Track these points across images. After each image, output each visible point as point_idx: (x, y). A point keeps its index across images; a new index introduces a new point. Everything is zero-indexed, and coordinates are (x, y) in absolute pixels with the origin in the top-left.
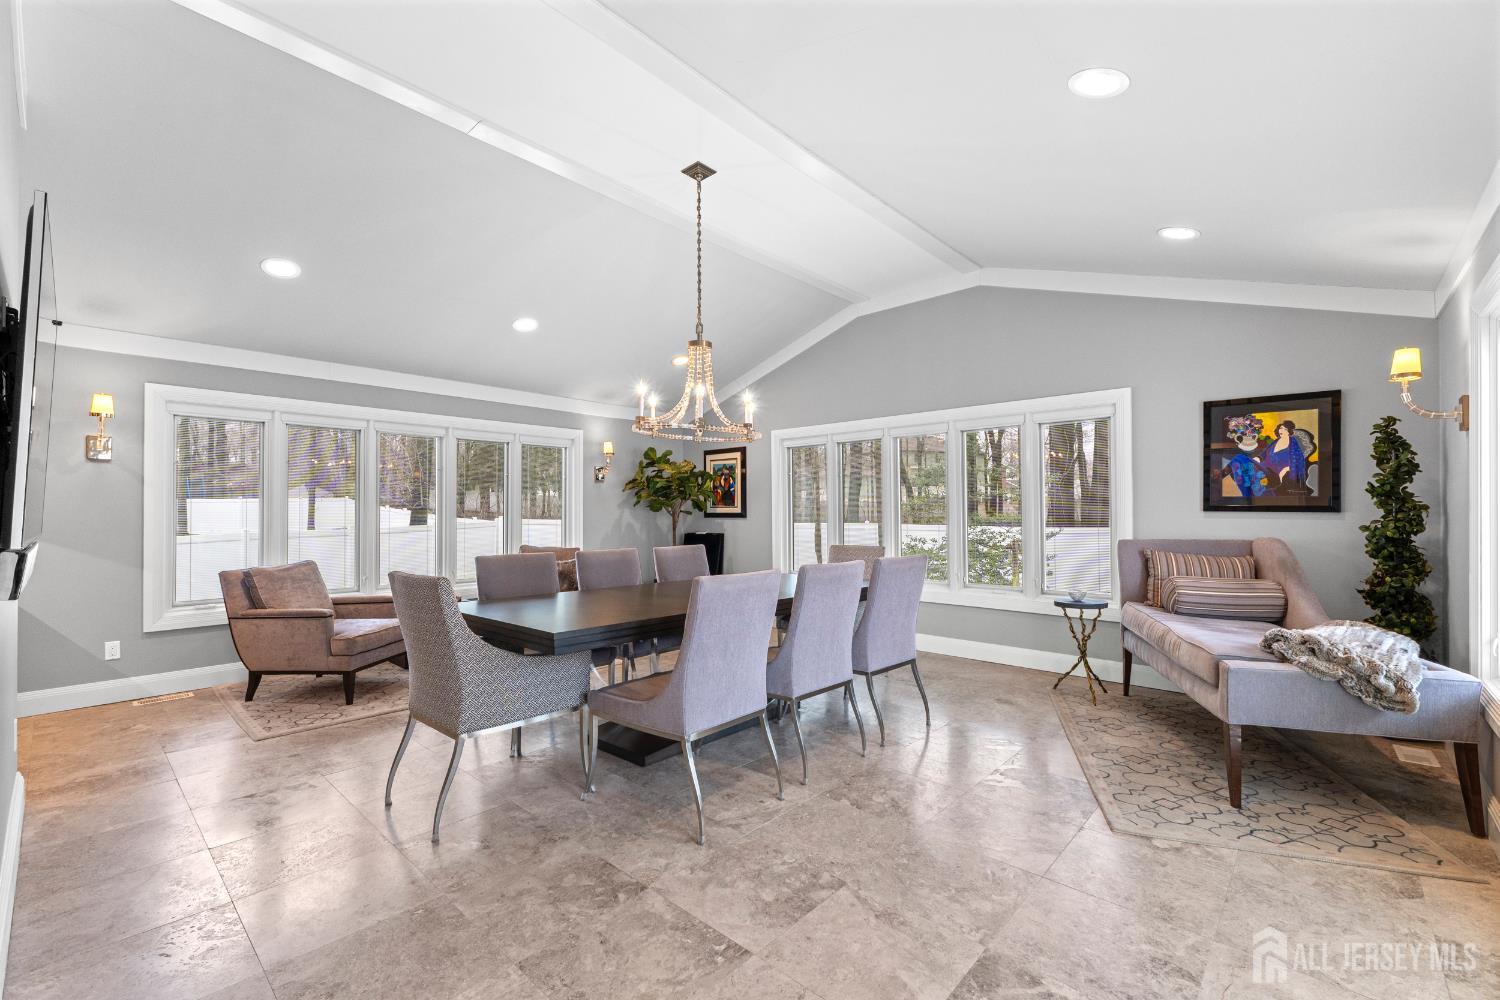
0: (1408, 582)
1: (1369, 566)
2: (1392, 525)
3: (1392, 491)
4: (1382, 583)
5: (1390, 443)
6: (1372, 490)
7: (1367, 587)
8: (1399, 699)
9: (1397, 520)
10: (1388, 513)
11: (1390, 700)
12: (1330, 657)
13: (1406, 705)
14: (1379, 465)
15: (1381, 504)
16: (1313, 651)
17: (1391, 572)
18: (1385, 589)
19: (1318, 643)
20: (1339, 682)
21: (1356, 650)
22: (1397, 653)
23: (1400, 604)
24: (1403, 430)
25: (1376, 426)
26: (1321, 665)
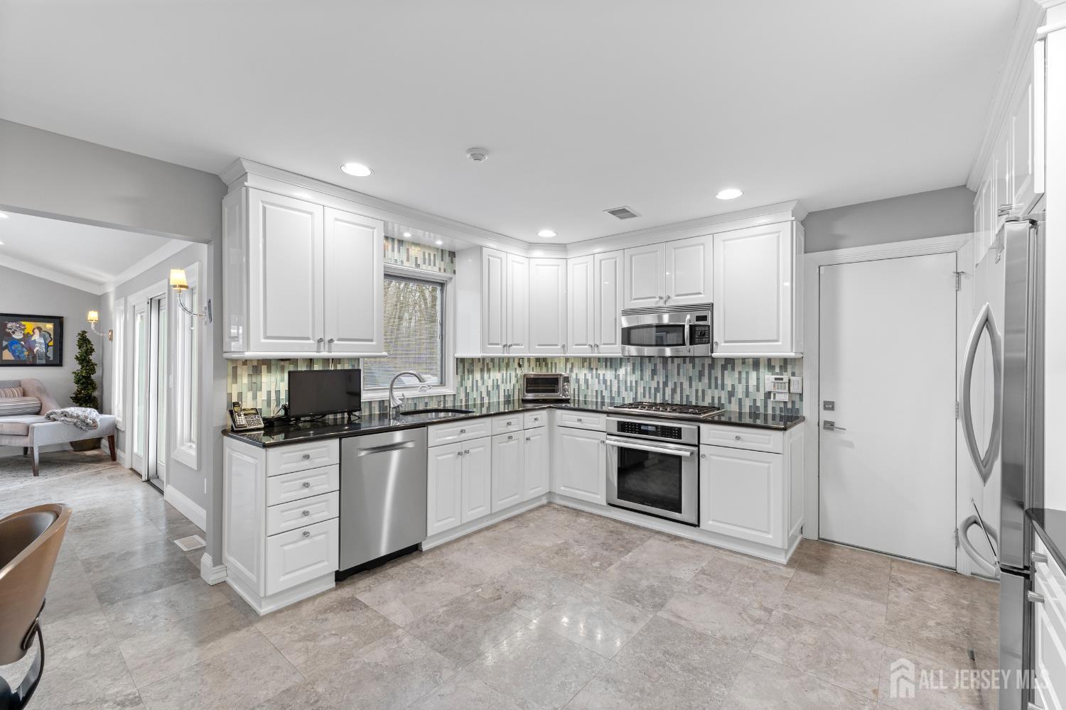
0: (90, 392)
1: (75, 387)
2: (84, 371)
3: (84, 359)
4: (80, 393)
5: (84, 341)
6: (77, 358)
7: (74, 396)
8: (94, 425)
9: (86, 370)
10: (83, 367)
11: (91, 426)
12: (72, 416)
13: (95, 427)
14: (79, 348)
15: (80, 364)
16: (65, 416)
17: (84, 389)
18: (82, 395)
19: (67, 412)
20: (75, 424)
21: (80, 413)
22: (91, 413)
23: (87, 400)
24: (88, 336)
25: (79, 334)
26: (69, 419)
